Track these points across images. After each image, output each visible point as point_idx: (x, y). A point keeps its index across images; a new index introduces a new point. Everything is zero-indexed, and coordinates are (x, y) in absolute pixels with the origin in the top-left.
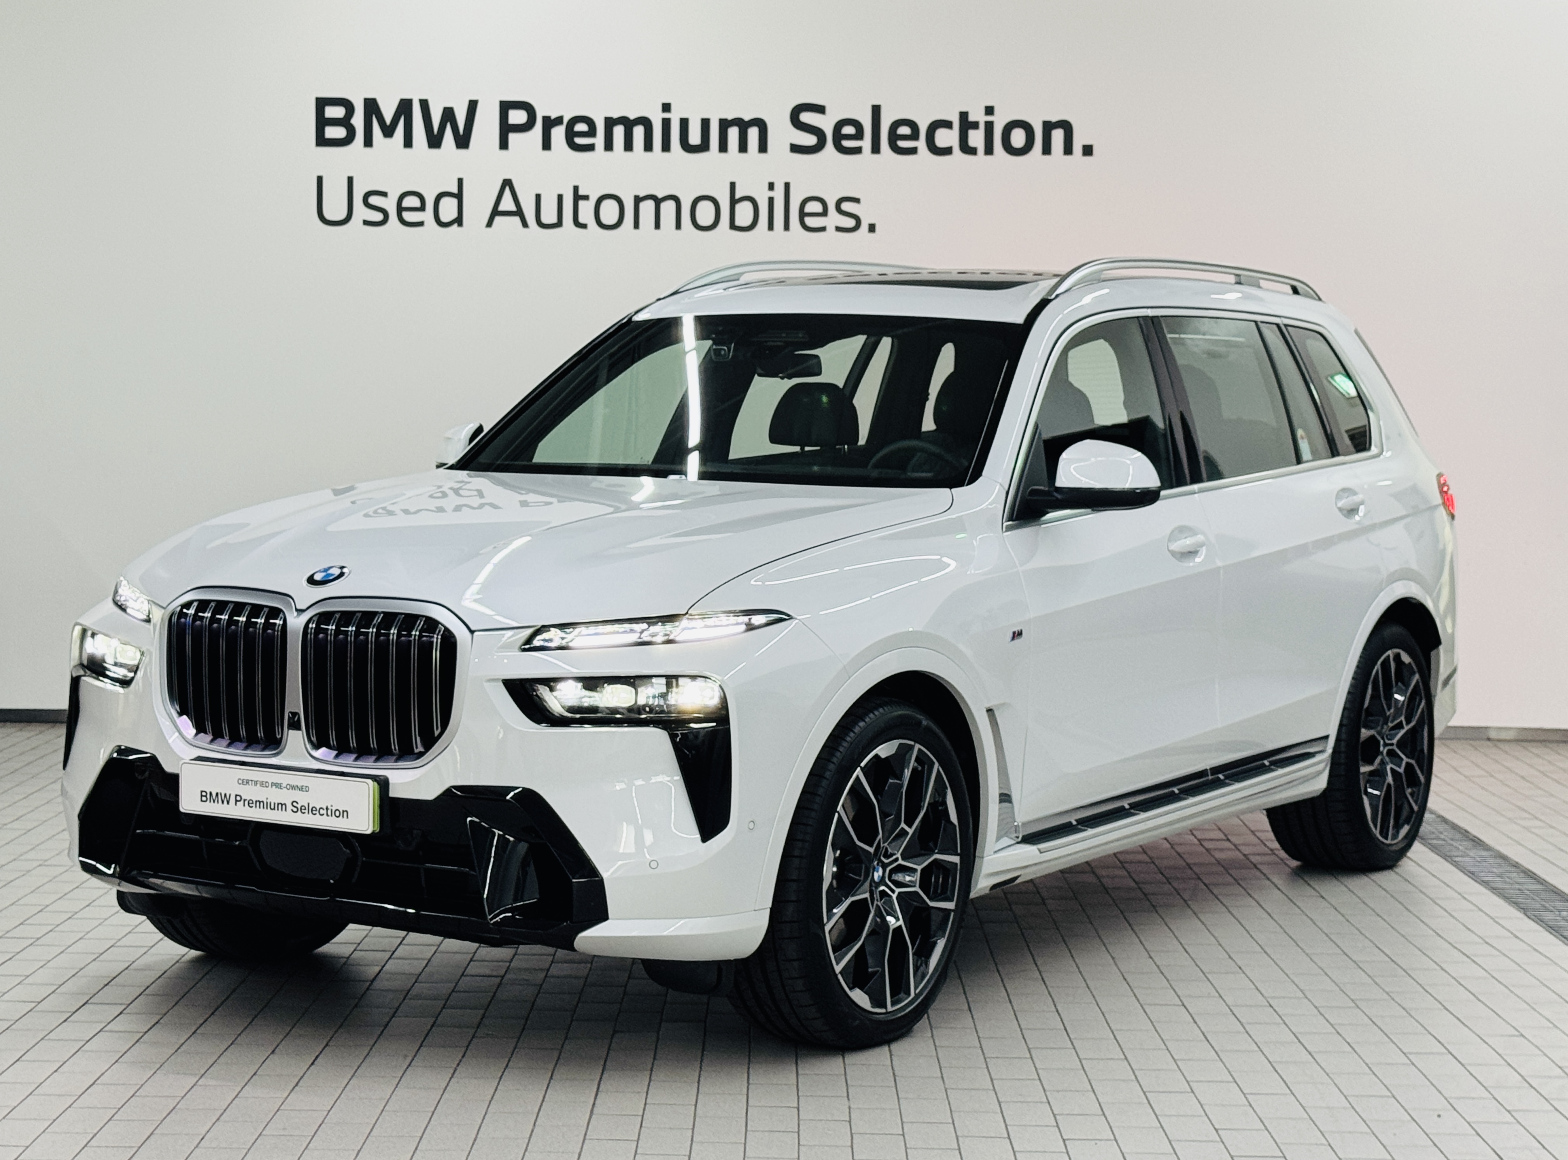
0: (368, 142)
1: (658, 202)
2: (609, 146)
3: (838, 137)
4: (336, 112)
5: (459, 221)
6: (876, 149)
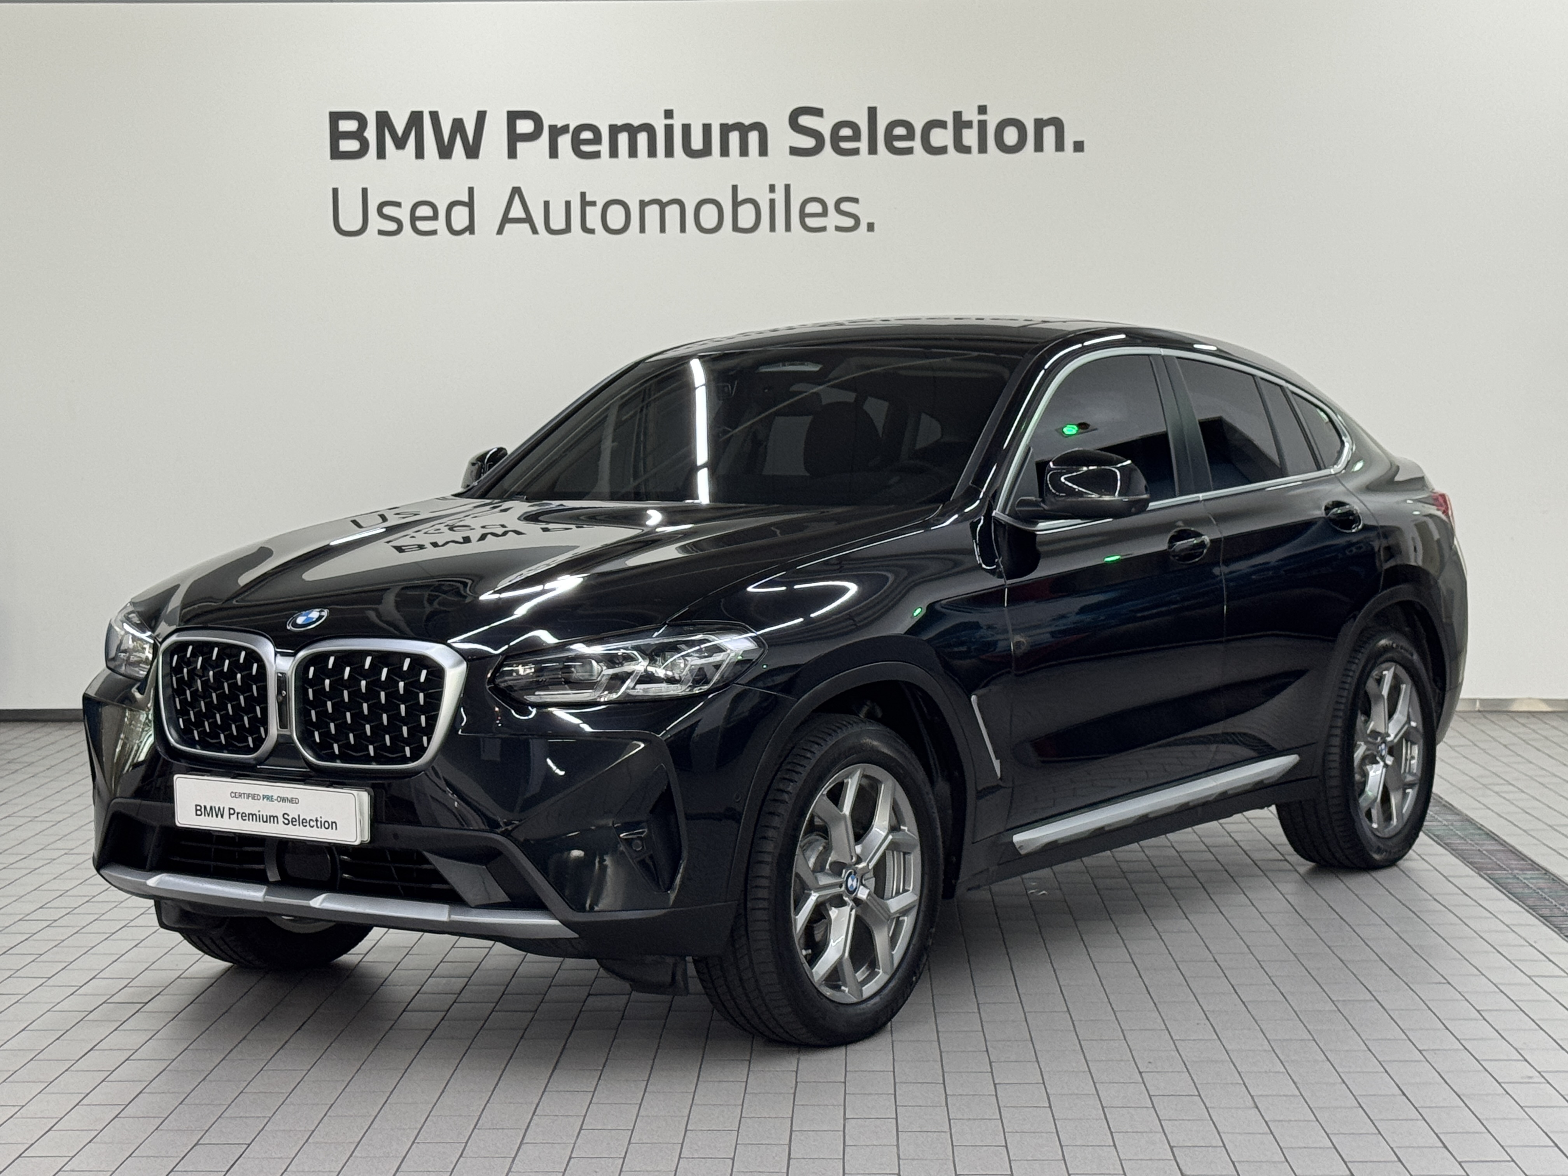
0: (381, 154)
1: (663, 206)
2: (614, 153)
3: (836, 139)
4: (347, 126)
5: (470, 229)
6: (873, 150)
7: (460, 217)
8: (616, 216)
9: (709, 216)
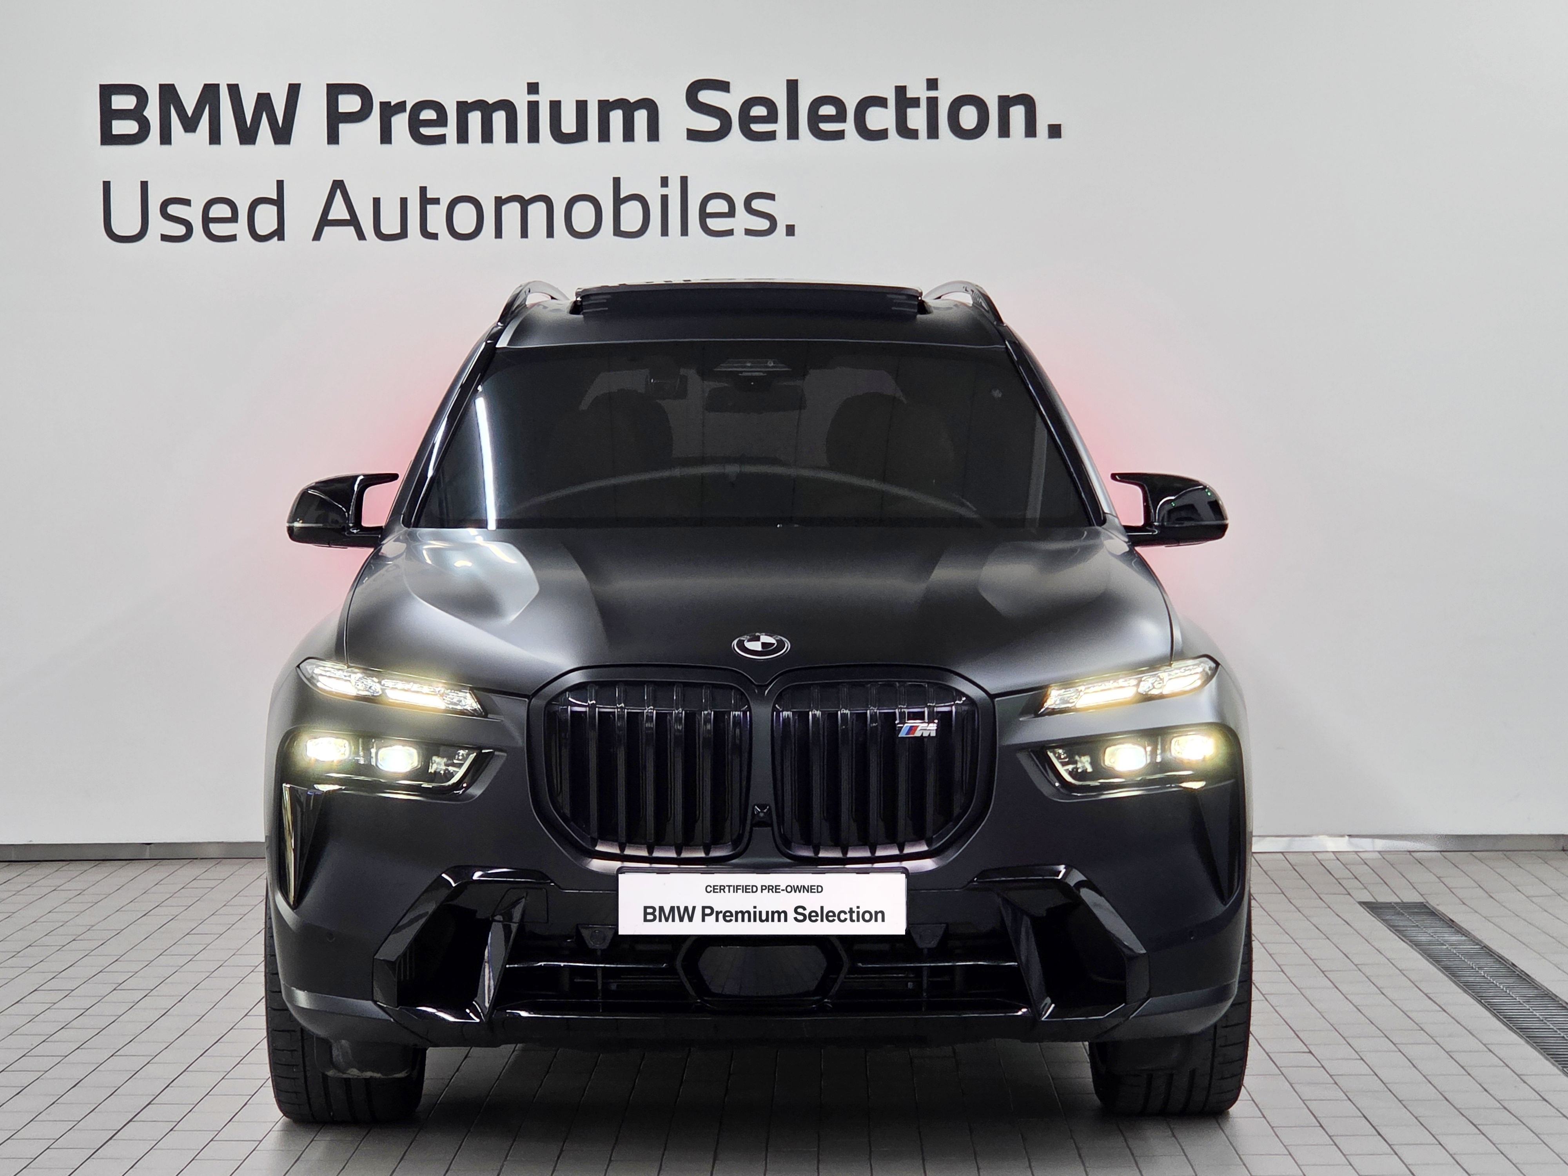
0: (166, 138)
1: (525, 203)
2: (463, 137)
3: (746, 119)
4: (125, 102)
5: (279, 233)
6: (793, 133)
7: (266, 220)
8: (465, 218)
9: (583, 217)
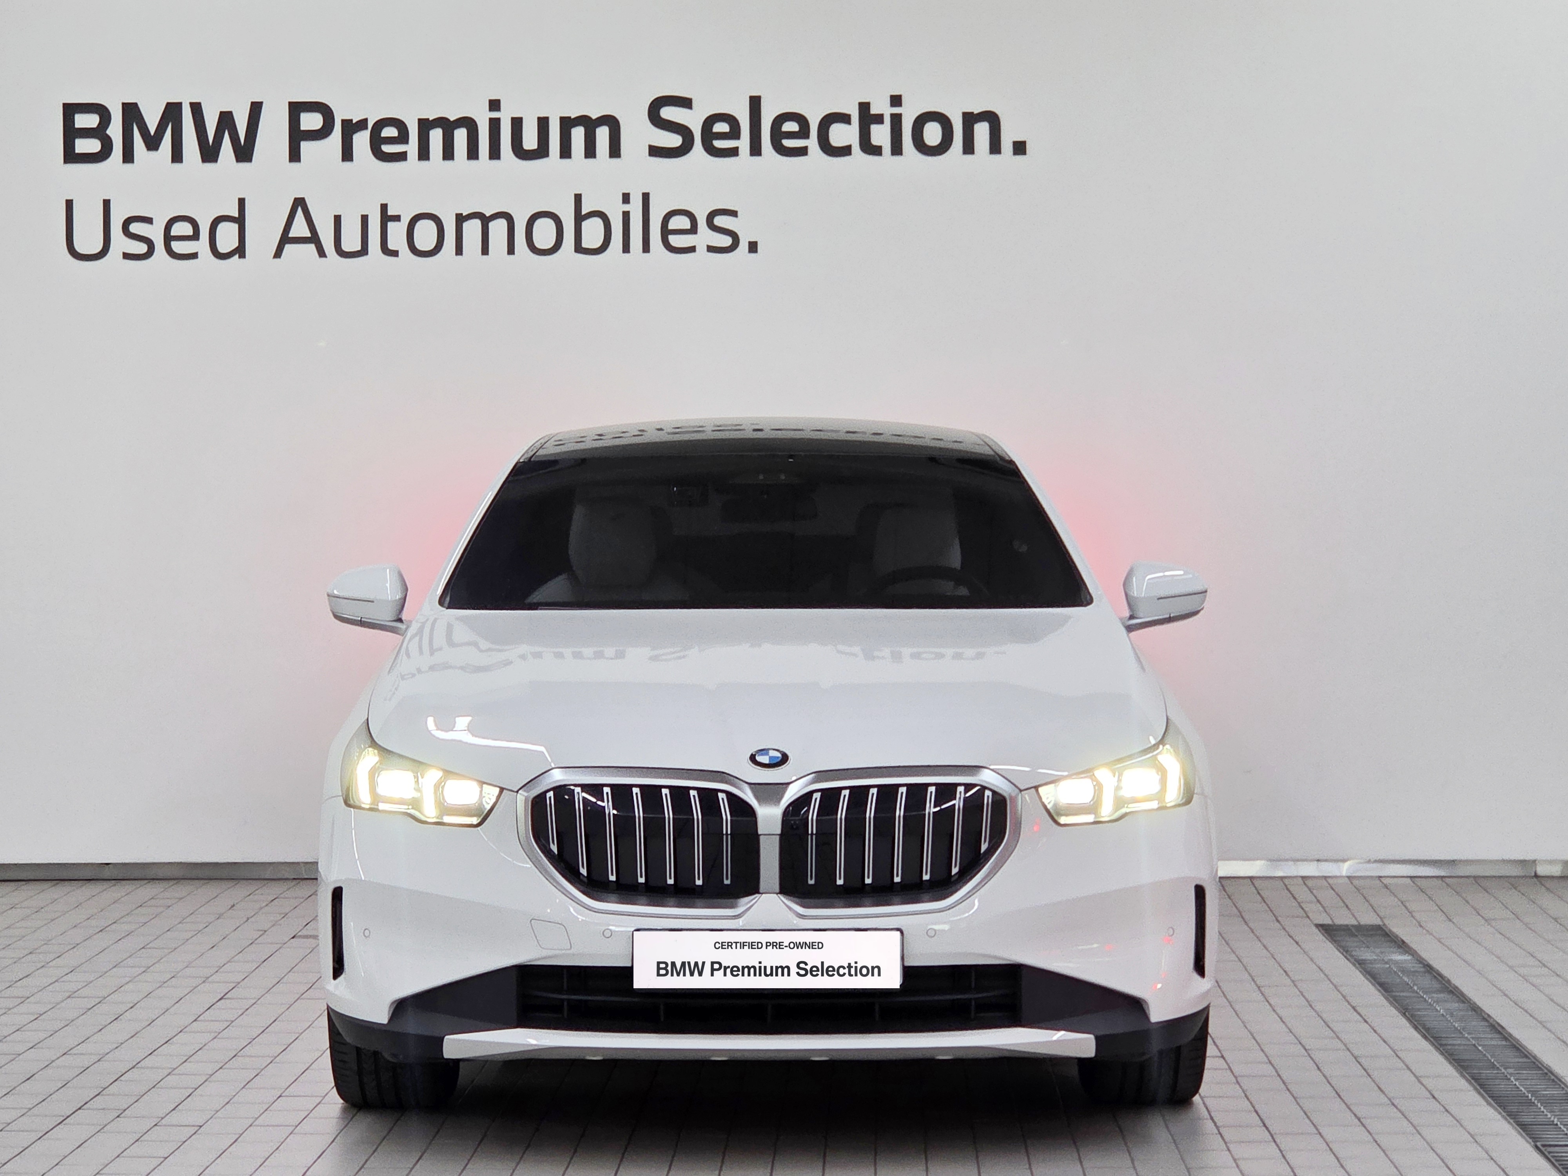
0: (128, 156)
1: (486, 221)
2: (424, 154)
3: (708, 135)
4: (88, 121)
5: (240, 251)
6: (756, 150)
7: (227, 238)
8: (426, 234)
9: (544, 233)
